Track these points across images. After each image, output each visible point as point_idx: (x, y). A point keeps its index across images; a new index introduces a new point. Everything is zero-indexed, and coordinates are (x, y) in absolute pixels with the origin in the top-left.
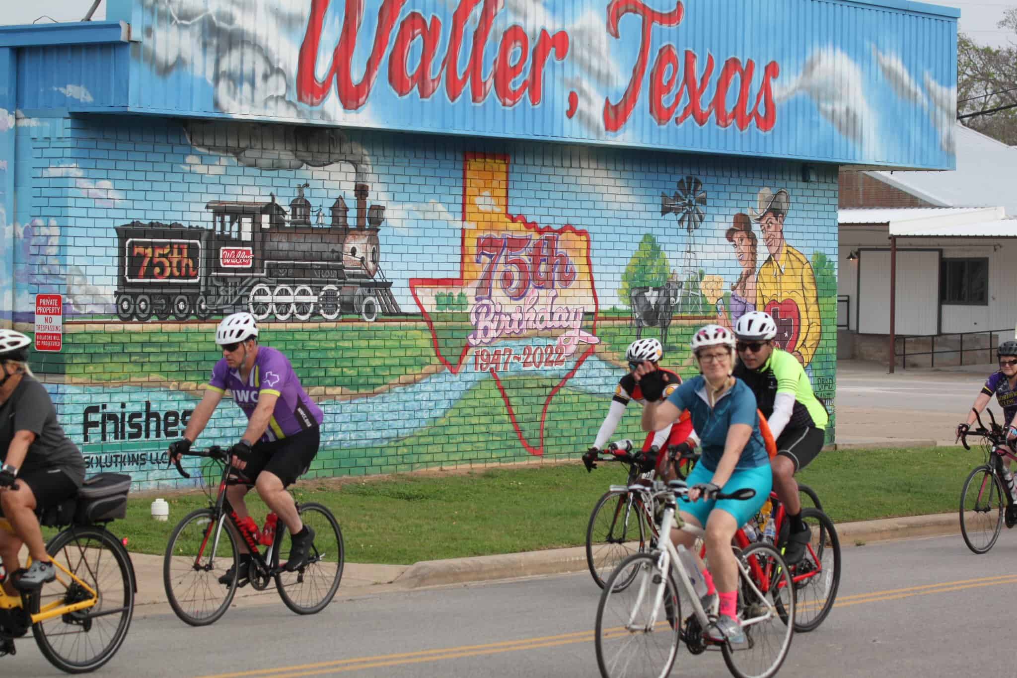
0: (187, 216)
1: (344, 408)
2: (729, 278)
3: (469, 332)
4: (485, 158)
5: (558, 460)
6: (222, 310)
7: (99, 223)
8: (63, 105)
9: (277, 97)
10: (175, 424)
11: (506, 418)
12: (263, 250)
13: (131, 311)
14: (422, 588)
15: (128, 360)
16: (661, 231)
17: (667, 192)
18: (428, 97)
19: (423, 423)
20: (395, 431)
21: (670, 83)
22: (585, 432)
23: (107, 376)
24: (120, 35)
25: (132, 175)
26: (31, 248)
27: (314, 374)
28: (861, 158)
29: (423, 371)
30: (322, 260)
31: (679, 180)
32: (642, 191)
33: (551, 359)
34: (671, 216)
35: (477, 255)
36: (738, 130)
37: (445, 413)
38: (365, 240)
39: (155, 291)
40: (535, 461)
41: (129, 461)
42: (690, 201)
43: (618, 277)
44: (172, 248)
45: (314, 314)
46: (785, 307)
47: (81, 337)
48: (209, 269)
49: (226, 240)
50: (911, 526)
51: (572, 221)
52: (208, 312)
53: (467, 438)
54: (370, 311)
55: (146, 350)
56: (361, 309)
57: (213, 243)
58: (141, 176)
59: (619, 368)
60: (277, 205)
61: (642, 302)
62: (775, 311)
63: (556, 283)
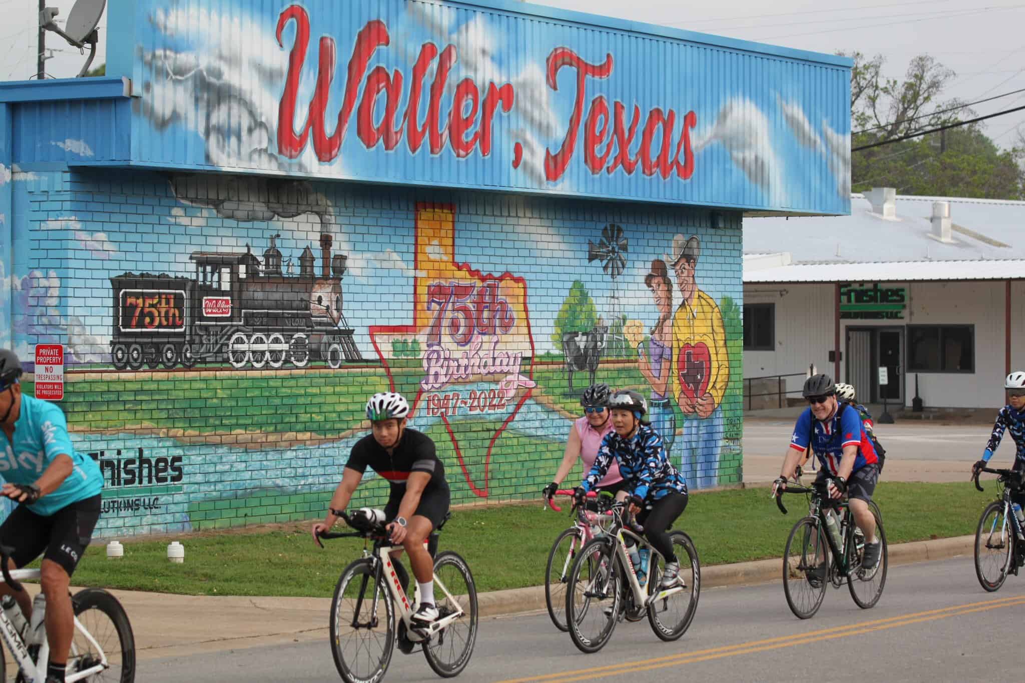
0: (174, 267)
1: (313, 453)
2: (648, 323)
5: (501, 502)
6: (205, 358)
7: (97, 274)
8: (62, 160)
9: (261, 150)
10: (165, 470)
11: (455, 461)
12: (240, 298)
13: (124, 360)
15: (122, 408)
16: (588, 278)
17: (593, 239)
18: (392, 149)
21: (602, 133)
22: (525, 475)
23: (104, 424)
24: (122, 90)
25: (125, 228)
26: (29, 299)
27: (287, 420)
28: (768, 205)
30: (292, 309)
31: (602, 226)
32: (571, 239)
34: (597, 262)
36: (661, 178)
38: (329, 289)
39: (145, 340)
40: (481, 502)
41: (125, 507)
42: (613, 248)
43: (551, 323)
44: (160, 298)
45: (287, 361)
46: (698, 350)
47: (81, 385)
48: (192, 316)
49: (208, 290)
51: (511, 268)
52: (193, 360)
54: (334, 358)
55: (139, 398)
56: (327, 356)
57: (197, 293)
58: (132, 228)
59: (553, 411)
60: (252, 255)
61: (572, 347)
62: (689, 354)
63: (497, 329)
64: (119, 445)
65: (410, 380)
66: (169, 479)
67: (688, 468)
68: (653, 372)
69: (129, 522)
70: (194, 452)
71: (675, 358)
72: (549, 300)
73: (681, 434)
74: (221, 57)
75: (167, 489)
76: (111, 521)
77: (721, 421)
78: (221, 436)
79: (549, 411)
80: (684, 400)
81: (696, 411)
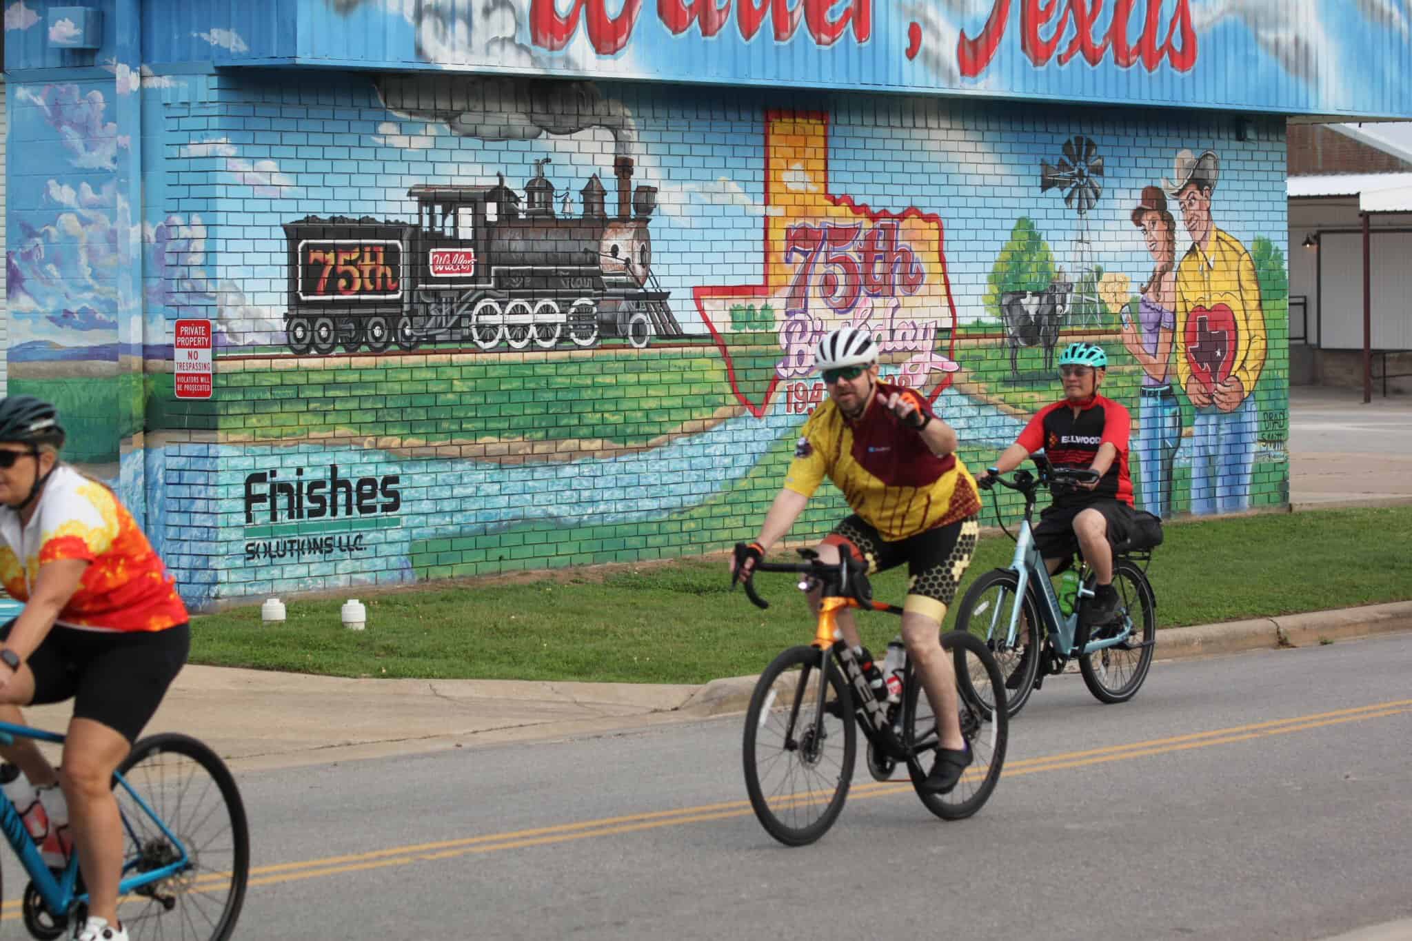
0: (383, 207)
1: (606, 468)
2: (1136, 277)
3: (778, 359)
4: (794, 117)
6: (434, 336)
7: (260, 219)
8: (207, 58)
9: (504, 39)
10: (372, 495)
12: (488, 250)
13: (307, 340)
14: (719, 715)
15: (305, 409)
16: (1041, 214)
17: (1048, 159)
18: (712, 34)
19: (717, 487)
20: (679, 499)
21: (1049, 7)
23: (276, 432)
25: (305, 152)
26: (167, 256)
27: (564, 422)
28: (1317, 106)
29: (716, 415)
30: (570, 264)
31: (1064, 139)
32: (1014, 159)
34: (1054, 192)
35: (787, 252)
36: (1145, 70)
37: (746, 472)
38: (630, 235)
39: (340, 312)
41: (310, 549)
42: (1081, 171)
43: (983, 278)
44: (362, 251)
45: (562, 339)
46: (1215, 316)
47: (238, 377)
48: (414, 280)
49: (438, 239)
50: (1397, 616)
51: (918, 202)
52: (414, 339)
54: (639, 333)
55: (330, 394)
56: (625, 331)
57: (420, 243)
58: (317, 153)
59: (987, 404)
60: (506, 189)
61: (1017, 312)
62: (1202, 321)
63: (898, 289)
64: (300, 461)
65: (759, 362)
66: (379, 507)
67: (1202, 483)
68: (1145, 346)
69: (316, 569)
70: (418, 470)
71: (1180, 327)
72: (978, 245)
73: (1190, 435)
75: (377, 523)
76: (288, 569)
77: (1254, 417)
78: (460, 445)
79: (981, 405)
80: (1199, 386)
81: (1214, 403)
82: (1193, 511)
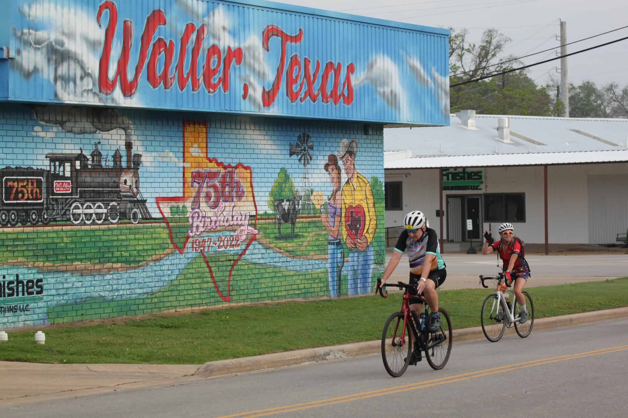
0: (36, 163)
1: (123, 276)
3: (189, 228)
4: (194, 124)
5: (238, 304)
6: (56, 218)
9: (88, 90)
10: (32, 287)
11: (210, 279)
12: (77, 182)
13: (7, 220)
14: (211, 377)
15: (6, 250)
16: (290, 166)
17: (292, 143)
18: (168, 88)
19: (165, 284)
20: (151, 289)
21: (297, 77)
22: (252, 287)
24: (3, 54)
25: (6, 139)
27: (106, 255)
28: (399, 120)
29: (165, 252)
30: (108, 188)
31: (298, 135)
32: (279, 142)
33: (233, 244)
34: (294, 157)
35: (192, 182)
36: (334, 104)
37: (177, 277)
38: (131, 175)
39: (19, 208)
40: (226, 305)
41: (8, 310)
42: (305, 148)
43: (267, 194)
44: (28, 182)
45: (106, 220)
46: (358, 210)
48: (48, 194)
49: (57, 177)
51: (242, 161)
52: (48, 220)
53: (189, 292)
54: (135, 217)
55: (16, 243)
56: (130, 216)
57: (50, 178)
58: (10, 139)
59: (269, 248)
60: (83, 155)
61: (280, 208)
62: (352, 212)
63: (234, 198)
66: (35, 293)
67: (352, 282)
68: (330, 223)
69: (11, 319)
70: (50, 276)
71: (343, 215)
72: (265, 180)
73: (348, 261)
74: (63, 33)
75: (34, 299)
77: (372, 253)
78: (66, 266)
79: (267, 248)
80: (349, 240)
81: (356, 247)
82: (349, 294)
